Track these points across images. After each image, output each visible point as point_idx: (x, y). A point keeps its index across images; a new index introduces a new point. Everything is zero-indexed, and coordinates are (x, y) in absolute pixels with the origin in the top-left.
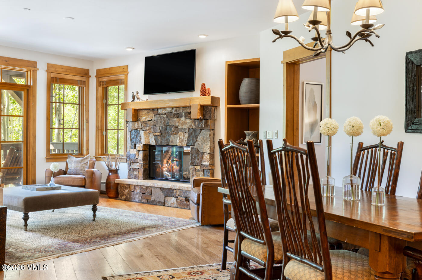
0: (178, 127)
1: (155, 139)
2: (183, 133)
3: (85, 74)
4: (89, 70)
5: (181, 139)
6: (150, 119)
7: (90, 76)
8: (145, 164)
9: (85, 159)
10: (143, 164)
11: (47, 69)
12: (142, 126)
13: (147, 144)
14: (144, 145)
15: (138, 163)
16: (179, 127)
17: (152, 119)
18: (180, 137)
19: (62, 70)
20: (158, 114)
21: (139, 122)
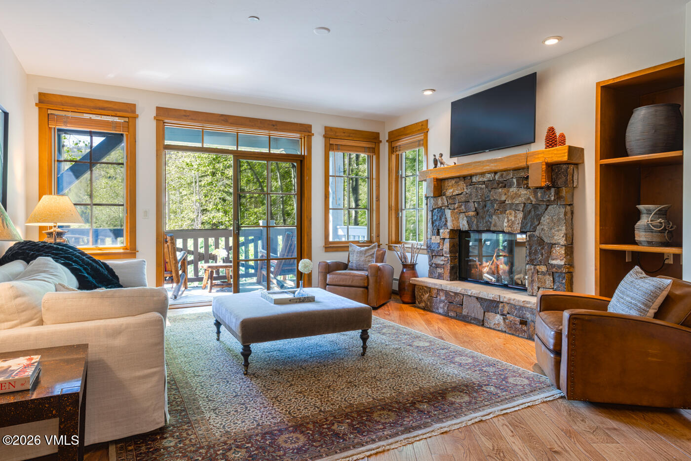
0: (504, 203)
1: (467, 222)
2: (514, 212)
3: (374, 139)
4: (379, 133)
5: (510, 221)
6: (460, 192)
7: (381, 141)
8: (452, 259)
9: (370, 249)
10: (449, 258)
11: (325, 134)
12: (448, 202)
13: (455, 229)
14: (451, 230)
15: (443, 256)
16: (507, 202)
17: (462, 193)
18: (508, 217)
19: (343, 134)
20: (472, 184)
21: (444, 197)
